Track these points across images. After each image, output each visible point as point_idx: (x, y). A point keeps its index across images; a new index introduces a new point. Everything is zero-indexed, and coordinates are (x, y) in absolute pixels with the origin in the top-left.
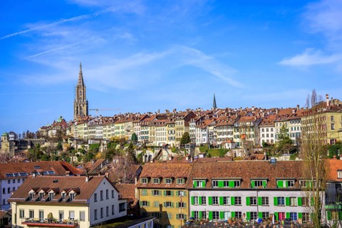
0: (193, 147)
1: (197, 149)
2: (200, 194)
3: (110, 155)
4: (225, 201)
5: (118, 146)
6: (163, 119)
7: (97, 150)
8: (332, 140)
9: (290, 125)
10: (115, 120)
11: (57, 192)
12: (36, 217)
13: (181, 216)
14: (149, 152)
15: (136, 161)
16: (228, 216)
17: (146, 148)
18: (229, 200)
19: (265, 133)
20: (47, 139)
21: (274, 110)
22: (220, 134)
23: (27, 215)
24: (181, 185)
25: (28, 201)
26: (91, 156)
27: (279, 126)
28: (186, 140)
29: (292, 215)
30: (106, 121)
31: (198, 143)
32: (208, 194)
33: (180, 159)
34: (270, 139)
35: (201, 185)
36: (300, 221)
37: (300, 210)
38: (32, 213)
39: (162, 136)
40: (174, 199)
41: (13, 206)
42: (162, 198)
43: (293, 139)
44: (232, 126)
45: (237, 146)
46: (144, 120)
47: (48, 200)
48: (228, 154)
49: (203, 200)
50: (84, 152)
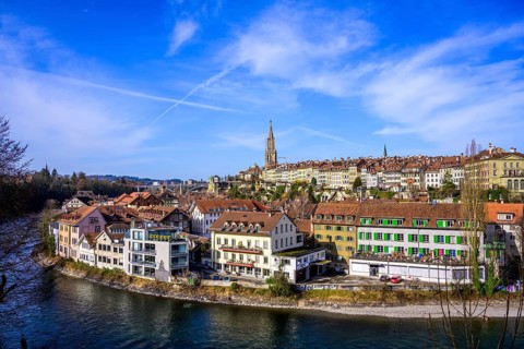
0: (365, 189)
1: (368, 192)
2: (366, 230)
3: (293, 194)
4: (388, 237)
5: (300, 188)
6: (339, 165)
7: (283, 192)
8: (493, 186)
9: (454, 172)
10: (298, 166)
11: (246, 224)
12: (230, 244)
13: (350, 248)
14: (326, 193)
15: (314, 200)
16: (391, 250)
17: (323, 190)
18: (393, 237)
19: (430, 178)
20: (243, 181)
21: (439, 158)
22: (390, 178)
23: (223, 242)
24: (350, 222)
25: (223, 231)
26: (278, 196)
27: (442, 172)
28: (358, 183)
29: (452, 252)
30: (291, 167)
31: (369, 186)
32: (374, 231)
33: (352, 200)
34: (435, 183)
35: (368, 223)
36: (459, 258)
37: (458, 248)
38: (226, 241)
39: (337, 180)
40: (344, 234)
41: (212, 235)
42: (334, 233)
43: (457, 183)
44: (400, 172)
45: (404, 190)
46: (322, 166)
47: (239, 231)
48: (396, 196)
49: (369, 236)
50: (272, 192)
